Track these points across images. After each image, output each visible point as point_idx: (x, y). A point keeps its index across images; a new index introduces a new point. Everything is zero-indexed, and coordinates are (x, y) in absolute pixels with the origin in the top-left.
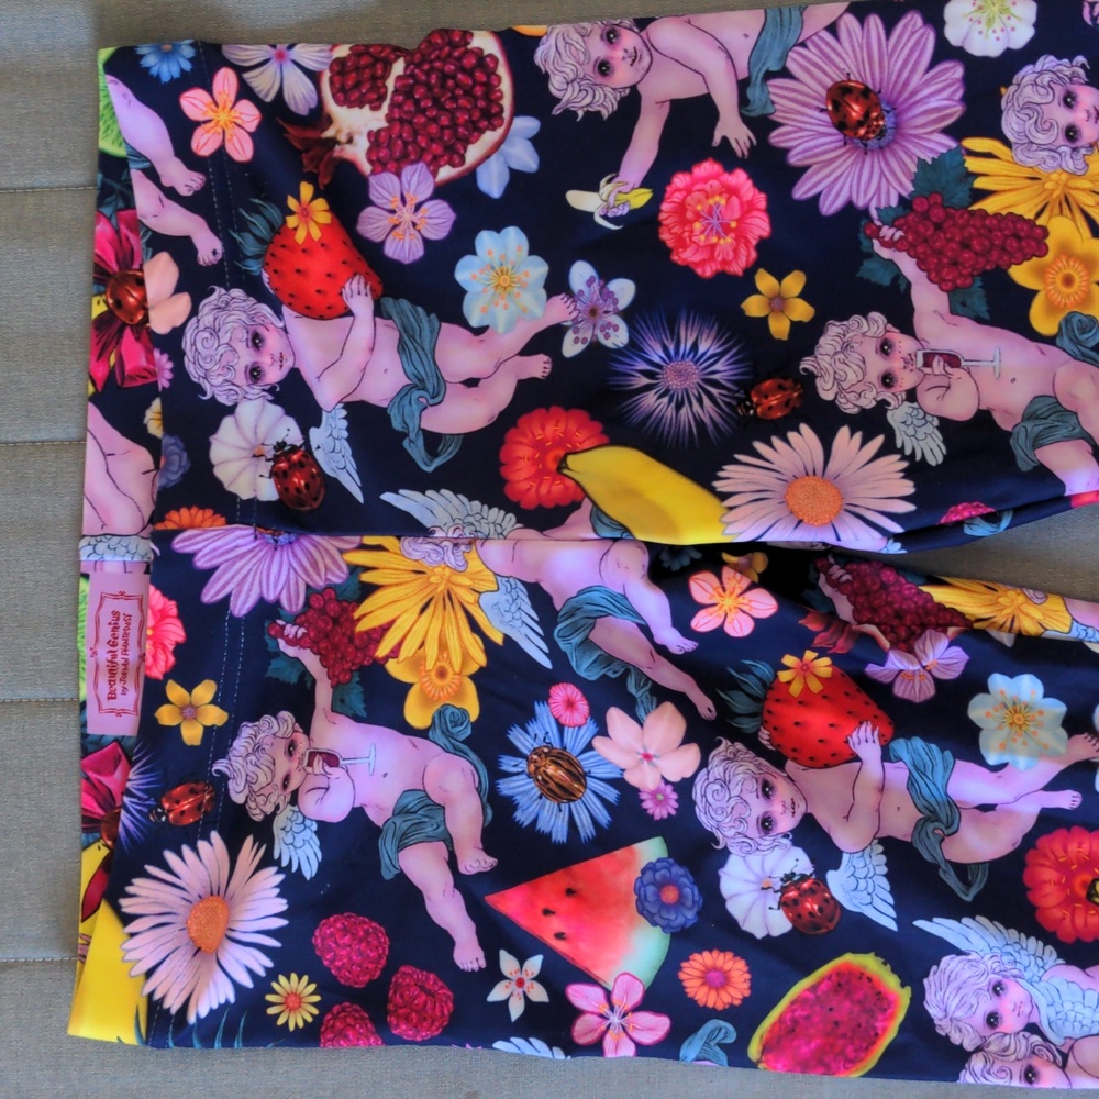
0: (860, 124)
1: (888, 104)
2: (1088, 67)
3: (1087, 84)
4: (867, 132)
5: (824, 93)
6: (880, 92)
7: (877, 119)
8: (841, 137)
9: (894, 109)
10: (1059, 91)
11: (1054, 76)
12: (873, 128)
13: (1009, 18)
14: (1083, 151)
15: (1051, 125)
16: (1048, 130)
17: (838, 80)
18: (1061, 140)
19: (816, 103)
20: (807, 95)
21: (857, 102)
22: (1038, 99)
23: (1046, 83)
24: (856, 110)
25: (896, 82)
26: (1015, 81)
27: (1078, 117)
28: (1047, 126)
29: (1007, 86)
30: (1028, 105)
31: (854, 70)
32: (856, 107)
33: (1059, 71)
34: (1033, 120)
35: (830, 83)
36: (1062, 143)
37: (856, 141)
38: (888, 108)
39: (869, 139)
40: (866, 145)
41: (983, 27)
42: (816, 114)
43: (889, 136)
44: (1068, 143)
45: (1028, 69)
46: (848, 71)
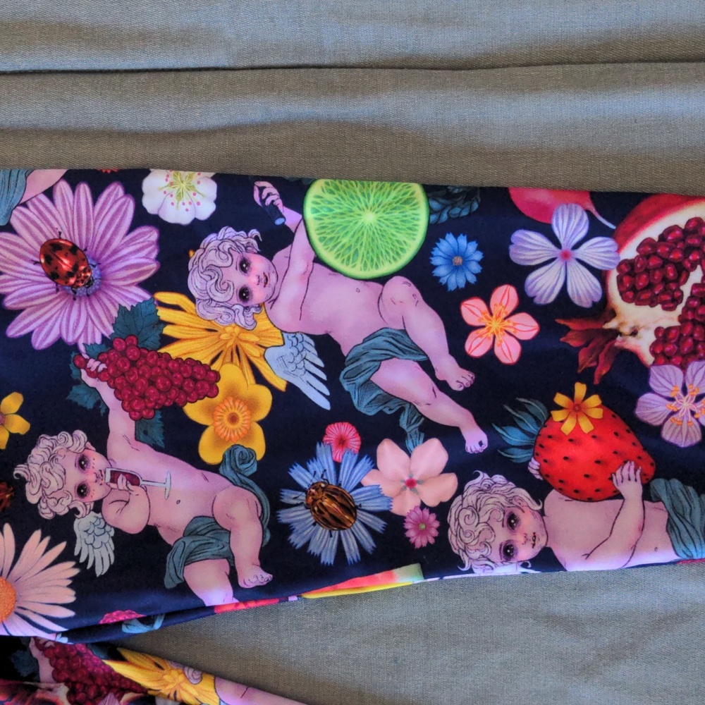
0: (70, 275)
1: (93, 259)
2: (261, 240)
3: (259, 253)
4: (77, 281)
5: (38, 248)
6: (86, 250)
7: (84, 271)
8: (53, 285)
9: (100, 264)
10: (237, 257)
11: (234, 245)
12: (82, 278)
13: (194, 194)
14: (253, 310)
15: (229, 286)
16: (226, 290)
17: (51, 237)
18: (236, 299)
19: (31, 257)
20: (25, 249)
21: (66, 256)
22: (219, 263)
23: (227, 250)
24: (66, 264)
25: (100, 242)
26: (202, 246)
27: (251, 280)
28: (225, 287)
29: (195, 250)
30: (210, 268)
31: (65, 229)
32: (66, 261)
33: (237, 240)
34: (214, 281)
35: (44, 240)
36: (237, 302)
37: (67, 288)
38: (94, 263)
39: (78, 287)
40: (75, 292)
41: (174, 199)
42: (32, 266)
43: (95, 286)
44: (241, 303)
45: (212, 237)
46: (60, 230)
